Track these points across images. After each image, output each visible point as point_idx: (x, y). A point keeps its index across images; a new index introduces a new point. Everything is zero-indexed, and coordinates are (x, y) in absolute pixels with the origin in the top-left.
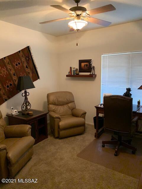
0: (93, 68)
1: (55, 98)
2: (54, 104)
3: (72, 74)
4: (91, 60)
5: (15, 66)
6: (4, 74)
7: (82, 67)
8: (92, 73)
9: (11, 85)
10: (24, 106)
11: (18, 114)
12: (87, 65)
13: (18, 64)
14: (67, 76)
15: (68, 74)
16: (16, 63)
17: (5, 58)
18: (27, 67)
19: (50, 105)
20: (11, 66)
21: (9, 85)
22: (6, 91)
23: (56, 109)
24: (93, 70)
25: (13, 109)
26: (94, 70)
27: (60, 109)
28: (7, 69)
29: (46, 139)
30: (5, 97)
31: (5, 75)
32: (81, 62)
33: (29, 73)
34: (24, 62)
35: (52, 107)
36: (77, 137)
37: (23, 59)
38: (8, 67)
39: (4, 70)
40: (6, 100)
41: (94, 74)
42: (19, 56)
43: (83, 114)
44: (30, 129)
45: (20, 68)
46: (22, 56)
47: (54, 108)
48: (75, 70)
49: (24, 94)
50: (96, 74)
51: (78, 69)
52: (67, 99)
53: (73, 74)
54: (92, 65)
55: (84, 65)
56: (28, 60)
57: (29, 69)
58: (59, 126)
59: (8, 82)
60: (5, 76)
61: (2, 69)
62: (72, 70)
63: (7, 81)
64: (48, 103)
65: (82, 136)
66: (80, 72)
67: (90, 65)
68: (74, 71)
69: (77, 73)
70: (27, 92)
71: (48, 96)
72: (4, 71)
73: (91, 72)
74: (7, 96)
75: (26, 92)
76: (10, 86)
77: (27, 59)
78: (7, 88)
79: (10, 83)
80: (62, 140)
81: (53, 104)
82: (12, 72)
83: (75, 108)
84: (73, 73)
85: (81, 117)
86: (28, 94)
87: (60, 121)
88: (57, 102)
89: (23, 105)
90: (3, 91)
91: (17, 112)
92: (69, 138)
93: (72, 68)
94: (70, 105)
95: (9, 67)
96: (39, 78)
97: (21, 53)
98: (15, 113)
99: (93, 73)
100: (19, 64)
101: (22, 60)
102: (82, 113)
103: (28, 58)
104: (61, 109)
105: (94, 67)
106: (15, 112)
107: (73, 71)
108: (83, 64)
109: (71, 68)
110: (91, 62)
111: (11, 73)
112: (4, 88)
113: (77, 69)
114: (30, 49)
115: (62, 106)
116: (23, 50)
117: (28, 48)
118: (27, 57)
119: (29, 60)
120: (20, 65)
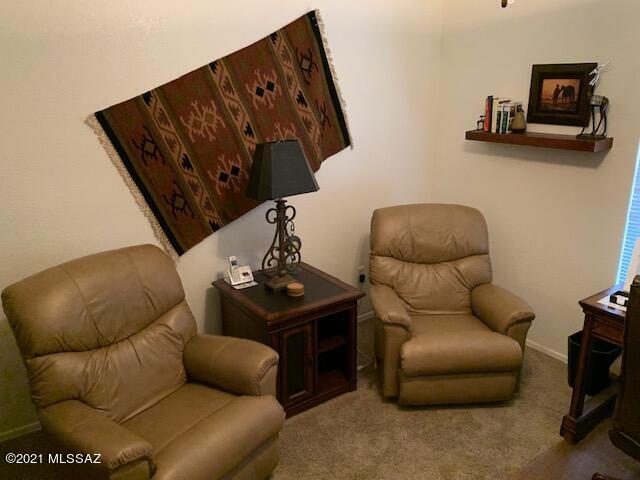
0: (597, 109)
1: (403, 233)
2: (397, 255)
3: (494, 131)
4: (595, 65)
5: (256, 96)
6: (210, 128)
7: (543, 96)
8: (589, 131)
9: (235, 171)
10: (273, 258)
11: (254, 284)
12: (568, 91)
13: (264, 87)
14: (470, 136)
15: (473, 127)
16: (256, 85)
17: (213, 65)
18: (301, 100)
19: (380, 259)
20: (236, 97)
21: (228, 172)
22: (215, 193)
23: (401, 279)
24: (598, 116)
25: (234, 263)
26: (604, 116)
27: (419, 279)
28: (221, 111)
29: (348, 395)
30: (209, 216)
31: (214, 134)
32: (541, 73)
33: (308, 124)
34: (290, 80)
35: (388, 266)
36: (478, 415)
37: (288, 68)
38: (226, 102)
39: (210, 112)
40: (215, 228)
41: (603, 137)
42: (271, 53)
43: (519, 322)
44: (276, 367)
45: (275, 104)
46: (285, 56)
47: (393, 273)
48: (508, 110)
49: (273, 215)
50: (609, 135)
51: (525, 108)
52: (453, 238)
53: (498, 130)
54: (597, 92)
55: (557, 91)
56: (309, 71)
57: (309, 109)
58: (400, 360)
59: (226, 160)
60: (212, 138)
61: (202, 112)
62: (496, 109)
63: (222, 159)
64: (372, 248)
65: (499, 411)
66: (532, 119)
67: (587, 89)
68: (506, 114)
69: (519, 125)
70: (286, 204)
71: (377, 218)
72: (209, 118)
73: (585, 125)
74: (218, 212)
75: (281, 208)
76: (231, 176)
77: (306, 64)
78: (222, 183)
79: (232, 164)
80: (407, 413)
81: (392, 256)
82: (242, 121)
83: (489, 282)
84: (498, 124)
85: (505, 333)
86: (289, 213)
87: (408, 339)
88: (409, 248)
89: (270, 257)
90: (206, 194)
91: (251, 277)
92: (439, 412)
93: (496, 104)
94: (464, 265)
95: (232, 100)
96: (347, 142)
97: (282, 43)
98: (243, 279)
99: (595, 131)
100: (270, 86)
101: (285, 69)
102: (515, 313)
103: (310, 60)
104: (425, 280)
105: (605, 101)
106: (244, 274)
107: (499, 114)
108: (549, 86)
109: (490, 100)
110: (594, 75)
111: (238, 124)
112: (211, 184)
113: (519, 108)
114: (319, 23)
115: (430, 267)
116: (288, 30)
117: (310, 20)
118: (303, 57)
119: (313, 70)
120: (273, 94)
